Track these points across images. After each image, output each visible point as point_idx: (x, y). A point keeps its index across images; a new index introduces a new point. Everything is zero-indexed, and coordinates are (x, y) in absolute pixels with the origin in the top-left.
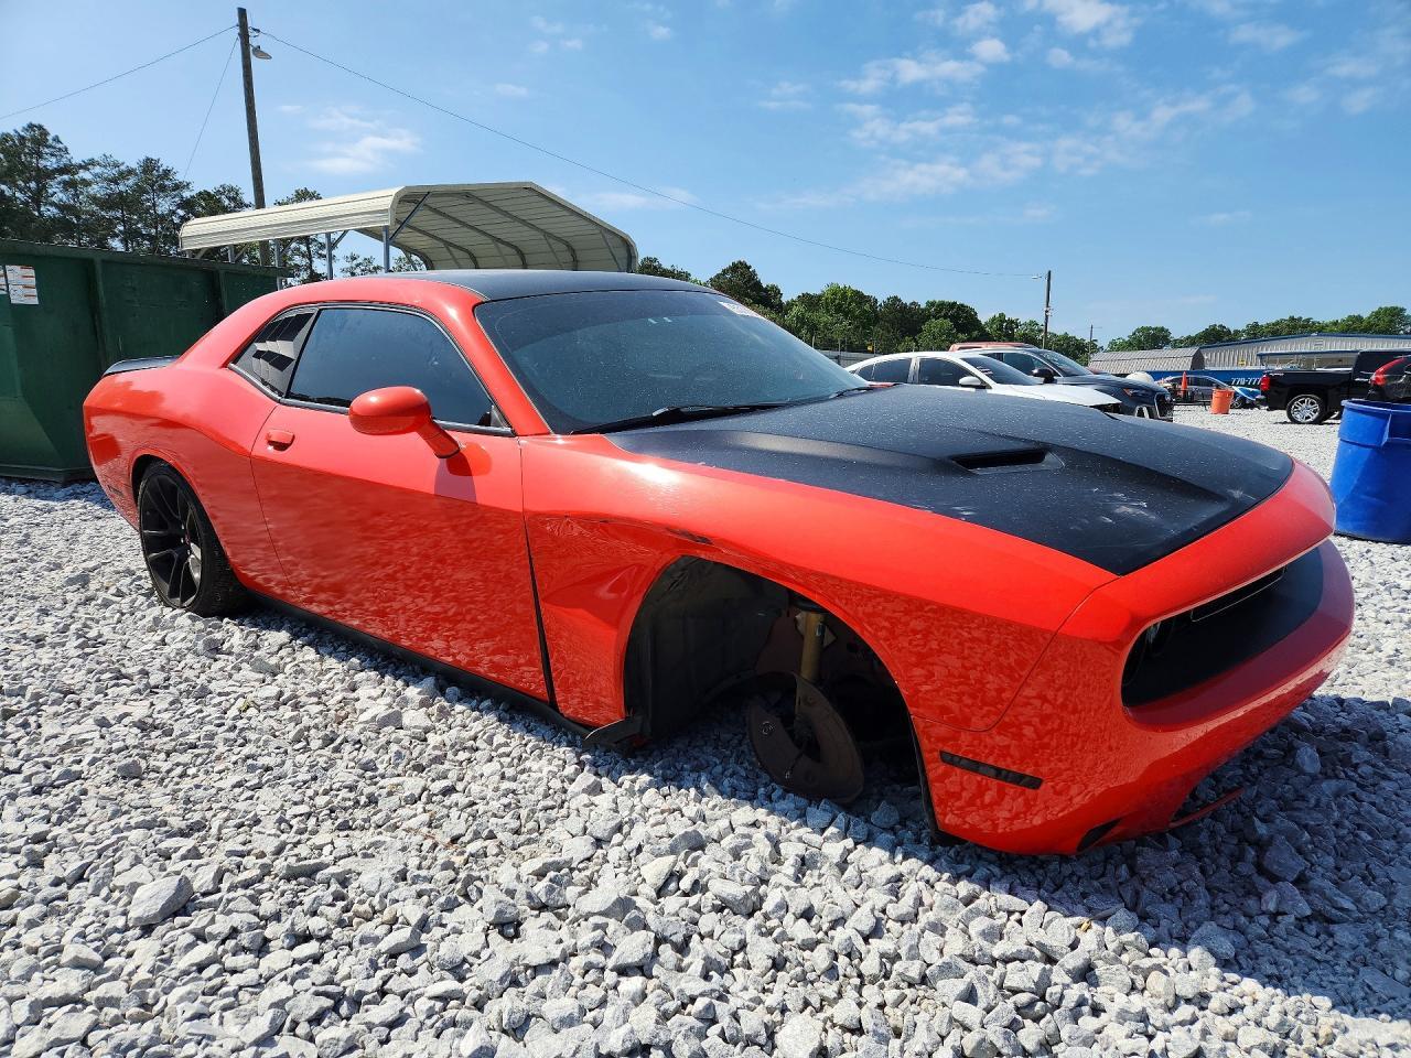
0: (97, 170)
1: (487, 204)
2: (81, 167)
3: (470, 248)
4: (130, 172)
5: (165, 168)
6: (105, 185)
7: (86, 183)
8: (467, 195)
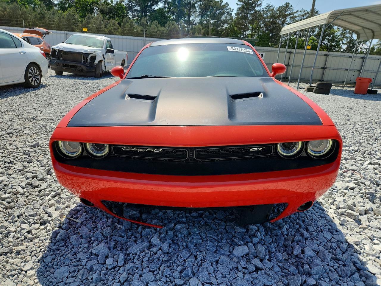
0: (299, 13)
1: (374, 13)
2: (295, 13)
3: (371, 29)
4: (308, 13)
5: (317, 10)
6: (300, 17)
7: (296, 17)
8: (366, 10)
